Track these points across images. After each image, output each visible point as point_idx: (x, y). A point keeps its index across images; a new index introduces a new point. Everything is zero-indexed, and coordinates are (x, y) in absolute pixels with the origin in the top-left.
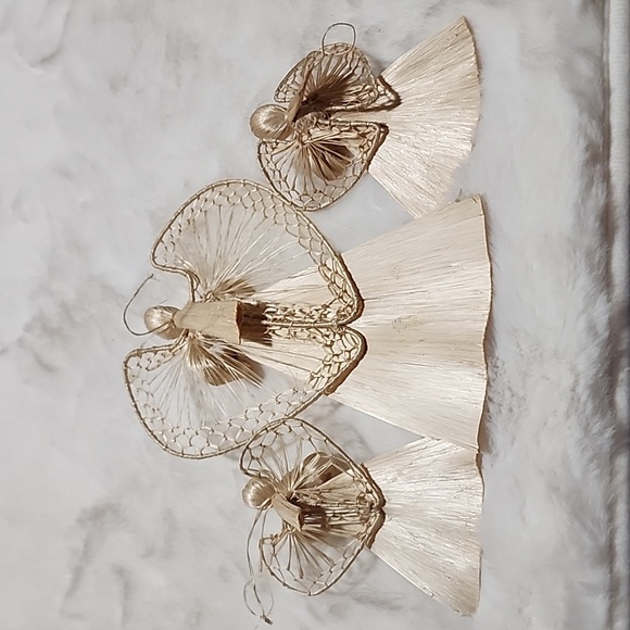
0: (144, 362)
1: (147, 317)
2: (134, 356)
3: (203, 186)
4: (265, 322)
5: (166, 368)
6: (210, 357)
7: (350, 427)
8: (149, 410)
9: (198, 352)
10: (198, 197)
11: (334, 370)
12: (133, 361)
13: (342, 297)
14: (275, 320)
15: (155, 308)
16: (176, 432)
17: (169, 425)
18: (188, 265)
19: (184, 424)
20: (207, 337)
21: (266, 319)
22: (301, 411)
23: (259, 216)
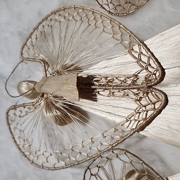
0: (18, 112)
1: (19, 87)
2: (12, 109)
3: (49, 12)
4: (93, 87)
5: (31, 116)
6: (57, 108)
7: (153, 152)
8: (22, 140)
9: (50, 106)
10: (47, 19)
11: (143, 115)
12: (11, 113)
13: (147, 69)
14: (100, 85)
15: (24, 81)
16: (38, 153)
17: (33, 149)
18: (42, 56)
19: (43, 149)
20: (56, 97)
21: (94, 85)
22: (121, 142)
23: (85, 25)
